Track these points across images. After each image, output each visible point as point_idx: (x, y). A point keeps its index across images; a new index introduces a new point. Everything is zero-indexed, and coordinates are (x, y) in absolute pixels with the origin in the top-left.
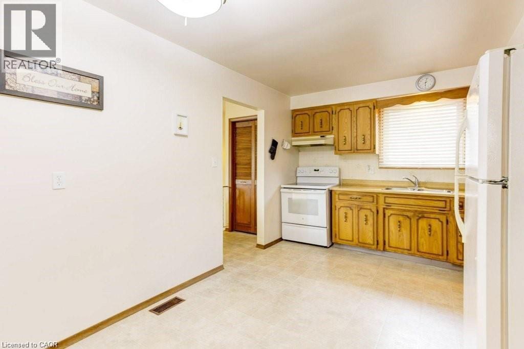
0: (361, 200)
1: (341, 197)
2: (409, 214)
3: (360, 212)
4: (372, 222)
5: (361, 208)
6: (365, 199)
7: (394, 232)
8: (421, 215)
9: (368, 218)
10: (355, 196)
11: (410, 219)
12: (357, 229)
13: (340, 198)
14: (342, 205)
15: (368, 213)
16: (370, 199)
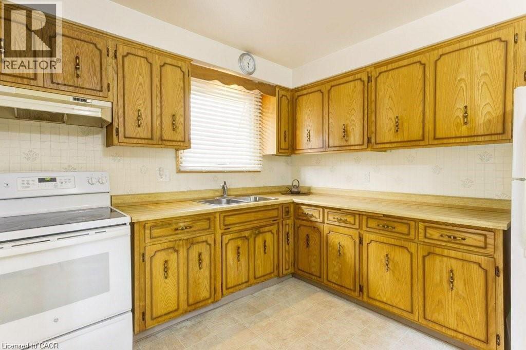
0: (193, 229)
1: (156, 232)
2: (247, 234)
3: (190, 251)
4: (208, 262)
5: (192, 244)
6: (198, 226)
7: (232, 265)
8: (258, 231)
9: (203, 257)
10: (182, 225)
11: (248, 240)
12: (185, 283)
13: (154, 235)
14: (158, 247)
15: (203, 248)
16: (205, 224)
